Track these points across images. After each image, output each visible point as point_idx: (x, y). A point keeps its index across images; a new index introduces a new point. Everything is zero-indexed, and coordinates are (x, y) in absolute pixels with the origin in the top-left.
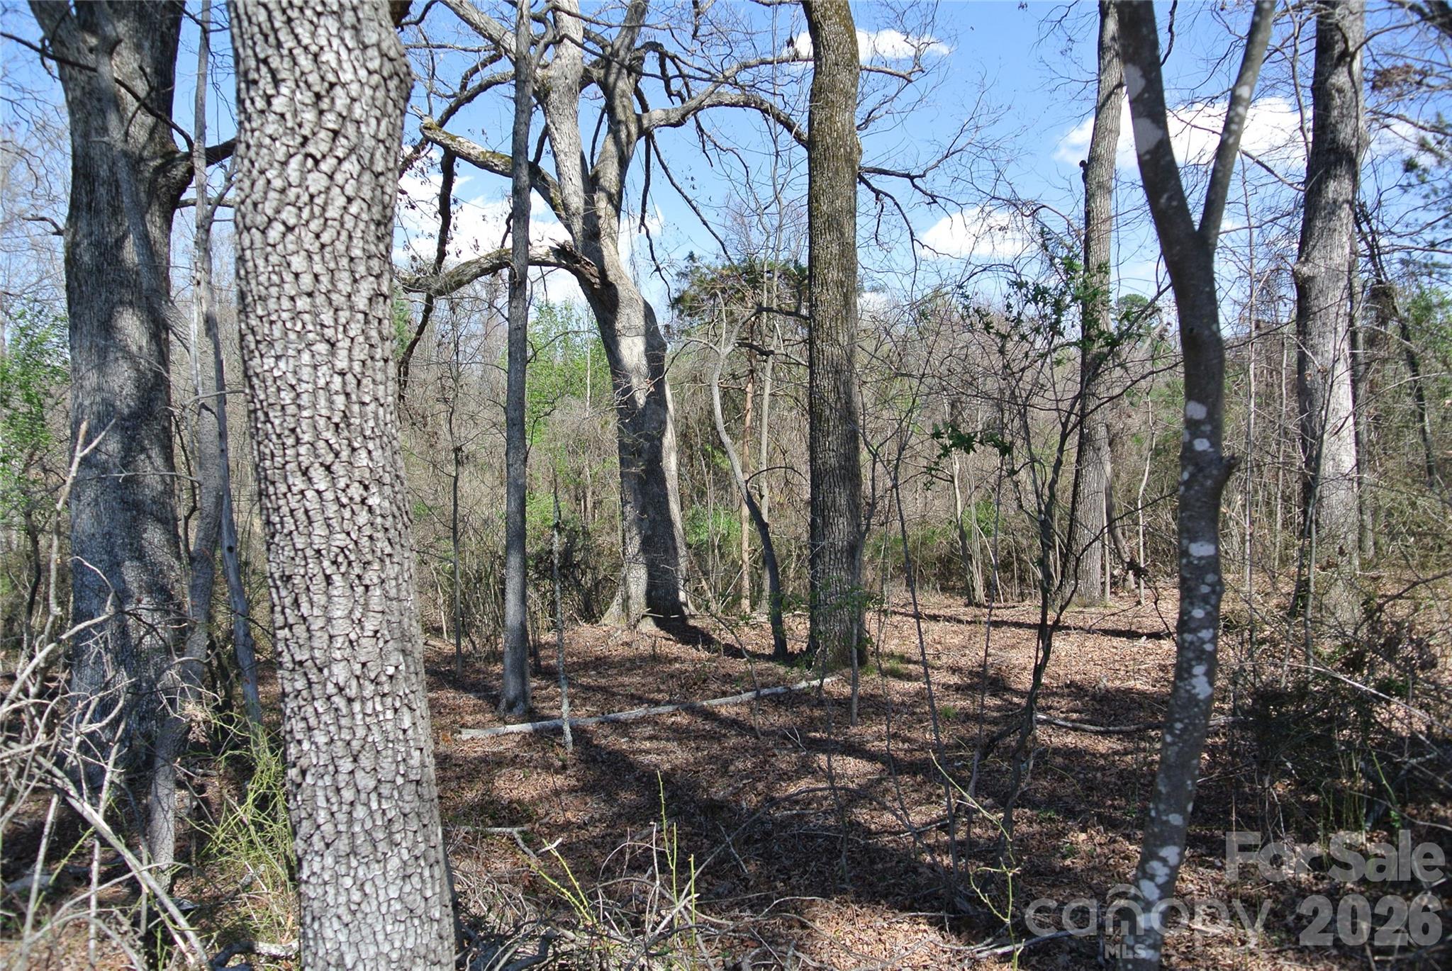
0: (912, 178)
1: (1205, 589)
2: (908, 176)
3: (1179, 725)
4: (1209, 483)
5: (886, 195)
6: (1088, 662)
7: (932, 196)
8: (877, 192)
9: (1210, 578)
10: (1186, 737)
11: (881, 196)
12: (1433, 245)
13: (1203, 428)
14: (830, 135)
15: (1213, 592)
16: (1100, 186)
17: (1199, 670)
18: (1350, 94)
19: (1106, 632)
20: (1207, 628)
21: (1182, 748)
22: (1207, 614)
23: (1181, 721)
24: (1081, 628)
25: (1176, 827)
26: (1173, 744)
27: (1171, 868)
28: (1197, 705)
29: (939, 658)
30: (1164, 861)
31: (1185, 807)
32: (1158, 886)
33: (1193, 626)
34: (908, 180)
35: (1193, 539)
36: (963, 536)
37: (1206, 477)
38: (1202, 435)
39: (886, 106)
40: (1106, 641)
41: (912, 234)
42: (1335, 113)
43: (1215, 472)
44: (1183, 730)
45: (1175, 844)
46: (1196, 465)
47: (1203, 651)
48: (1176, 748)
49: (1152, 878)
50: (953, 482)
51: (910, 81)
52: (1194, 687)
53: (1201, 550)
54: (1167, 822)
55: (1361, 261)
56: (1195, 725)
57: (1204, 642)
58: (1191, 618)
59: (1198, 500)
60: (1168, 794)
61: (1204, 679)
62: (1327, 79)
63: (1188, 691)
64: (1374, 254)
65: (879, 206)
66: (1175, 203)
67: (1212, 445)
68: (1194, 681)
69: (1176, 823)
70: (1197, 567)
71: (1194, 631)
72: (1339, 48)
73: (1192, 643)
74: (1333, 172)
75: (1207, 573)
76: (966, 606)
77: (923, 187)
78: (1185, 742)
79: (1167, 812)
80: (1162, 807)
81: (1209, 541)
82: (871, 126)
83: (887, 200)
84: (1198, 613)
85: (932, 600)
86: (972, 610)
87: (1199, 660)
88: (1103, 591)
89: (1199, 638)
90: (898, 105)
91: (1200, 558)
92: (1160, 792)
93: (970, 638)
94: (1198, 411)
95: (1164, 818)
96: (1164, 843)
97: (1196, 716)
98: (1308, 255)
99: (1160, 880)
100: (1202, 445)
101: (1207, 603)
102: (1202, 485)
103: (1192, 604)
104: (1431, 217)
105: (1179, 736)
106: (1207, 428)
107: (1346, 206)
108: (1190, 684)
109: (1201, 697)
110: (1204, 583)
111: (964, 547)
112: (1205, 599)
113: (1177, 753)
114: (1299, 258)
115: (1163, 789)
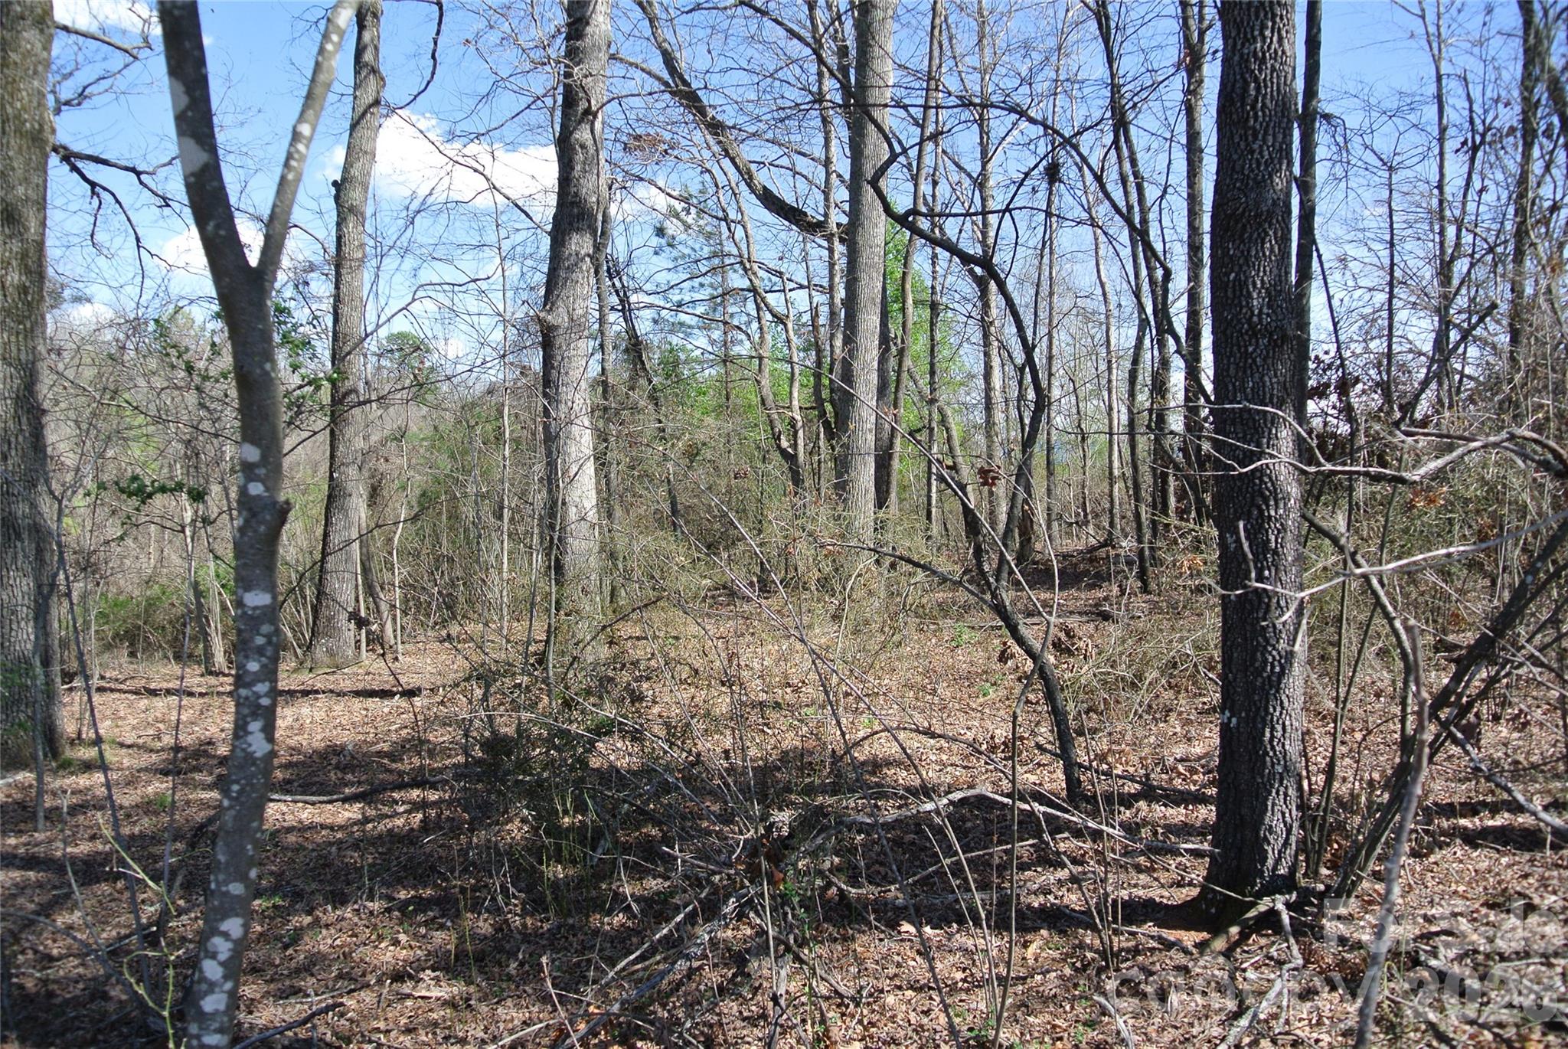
0: (138, 174)
1: (260, 641)
2: (133, 170)
3: (235, 787)
4: (262, 528)
5: (105, 189)
6: (335, 727)
7: (164, 199)
8: (93, 185)
9: (266, 628)
10: (243, 799)
11: (98, 189)
12: (680, 305)
13: (257, 471)
14: (11, 104)
15: (270, 642)
16: (351, 209)
17: (255, 726)
18: (592, 151)
19: (358, 694)
20: (263, 681)
21: (239, 811)
22: (264, 666)
23: (237, 782)
24: (332, 691)
25: (237, 896)
26: (231, 807)
27: (235, 942)
28: (254, 764)
29: (159, 739)
30: (226, 935)
31: (247, 874)
32: (222, 964)
33: (248, 679)
34: (133, 176)
35: (248, 588)
36: (199, 594)
37: (260, 523)
38: (257, 479)
39: (105, 84)
40: (357, 704)
41: (138, 240)
42: (578, 168)
43: (268, 517)
44: (241, 792)
45: (237, 915)
46: (250, 509)
47: (259, 706)
48: (233, 812)
49: (213, 956)
50: (183, 531)
51: (136, 58)
52: (250, 745)
53: (257, 599)
54: (228, 892)
55: (612, 317)
56: (253, 785)
57: (259, 697)
58: (247, 672)
59: (252, 547)
60: (227, 863)
61: (261, 736)
62: (571, 133)
63: (243, 750)
64: (626, 309)
65: (96, 201)
66: (222, 233)
67: (267, 489)
68: (250, 739)
69: (237, 892)
70: (252, 617)
71: (249, 685)
72: (582, 105)
73: (247, 698)
74: (575, 225)
75: (263, 623)
76: (202, 675)
77: (153, 186)
78: (242, 804)
79: (226, 883)
80: (221, 877)
81: (265, 590)
82: (86, 104)
83: (105, 195)
84: (253, 666)
85: (163, 672)
86: (212, 680)
87: (255, 715)
88: (358, 648)
89: (255, 693)
90: (121, 83)
91: (255, 608)
92: (219, 862)
93: (202, 713)
94: (252, 454)
95: (224, 889)
96: (225, 916)
97: (253, 776)
98: (553, 304)
99: (222, 957)
100: (256, 489)
101: (262, 655)
102: (255, 531)
103: (247, 657)
104: (674, 278)
105: (237, 799)
106: (262, 471)
107: (588, 259)
108: (246, 742)
109: (258, 755)
110: (259, 634)
111: (200, 605)
112: (260, 650)
113: (235, 817)
114: (545, 305)
115: (222, 858)
